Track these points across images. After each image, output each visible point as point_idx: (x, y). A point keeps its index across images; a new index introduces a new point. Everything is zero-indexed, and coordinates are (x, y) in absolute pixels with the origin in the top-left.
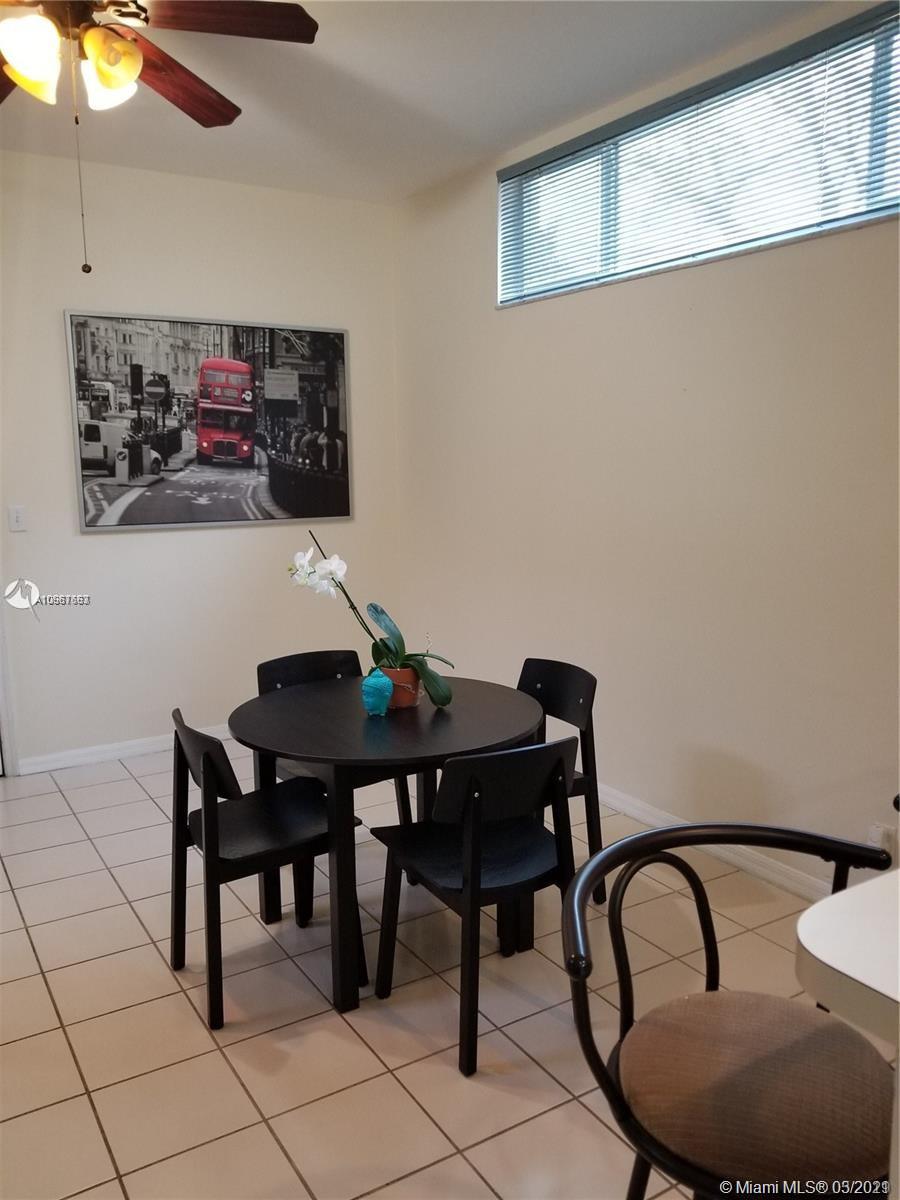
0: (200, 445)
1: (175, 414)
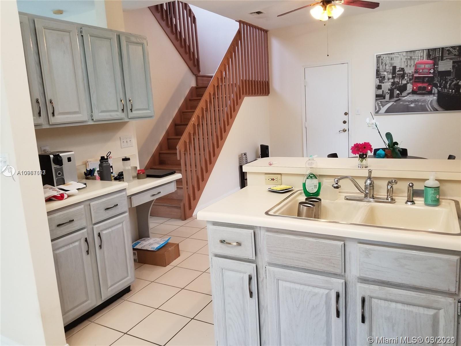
0: (413, 88)
1: (406, 79)
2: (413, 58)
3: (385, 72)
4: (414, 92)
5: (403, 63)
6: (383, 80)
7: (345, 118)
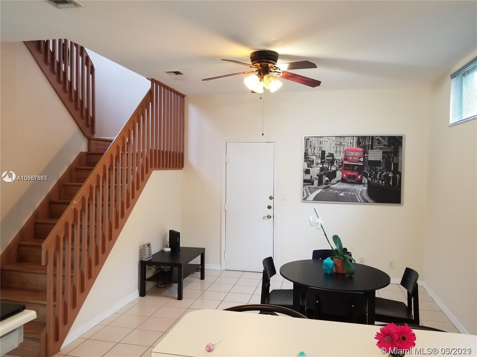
0: (343, 176)
1: (335, 166)
2: (343, 144)
3: (314, 156)
4: (343, 180)
5: (332, 148)
6: (311, 164)
7: (270, 202)
